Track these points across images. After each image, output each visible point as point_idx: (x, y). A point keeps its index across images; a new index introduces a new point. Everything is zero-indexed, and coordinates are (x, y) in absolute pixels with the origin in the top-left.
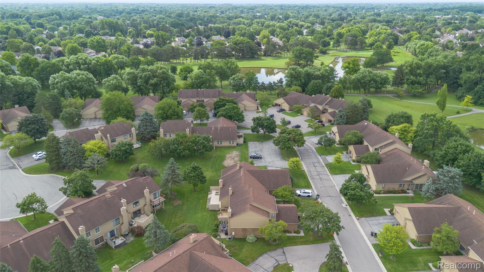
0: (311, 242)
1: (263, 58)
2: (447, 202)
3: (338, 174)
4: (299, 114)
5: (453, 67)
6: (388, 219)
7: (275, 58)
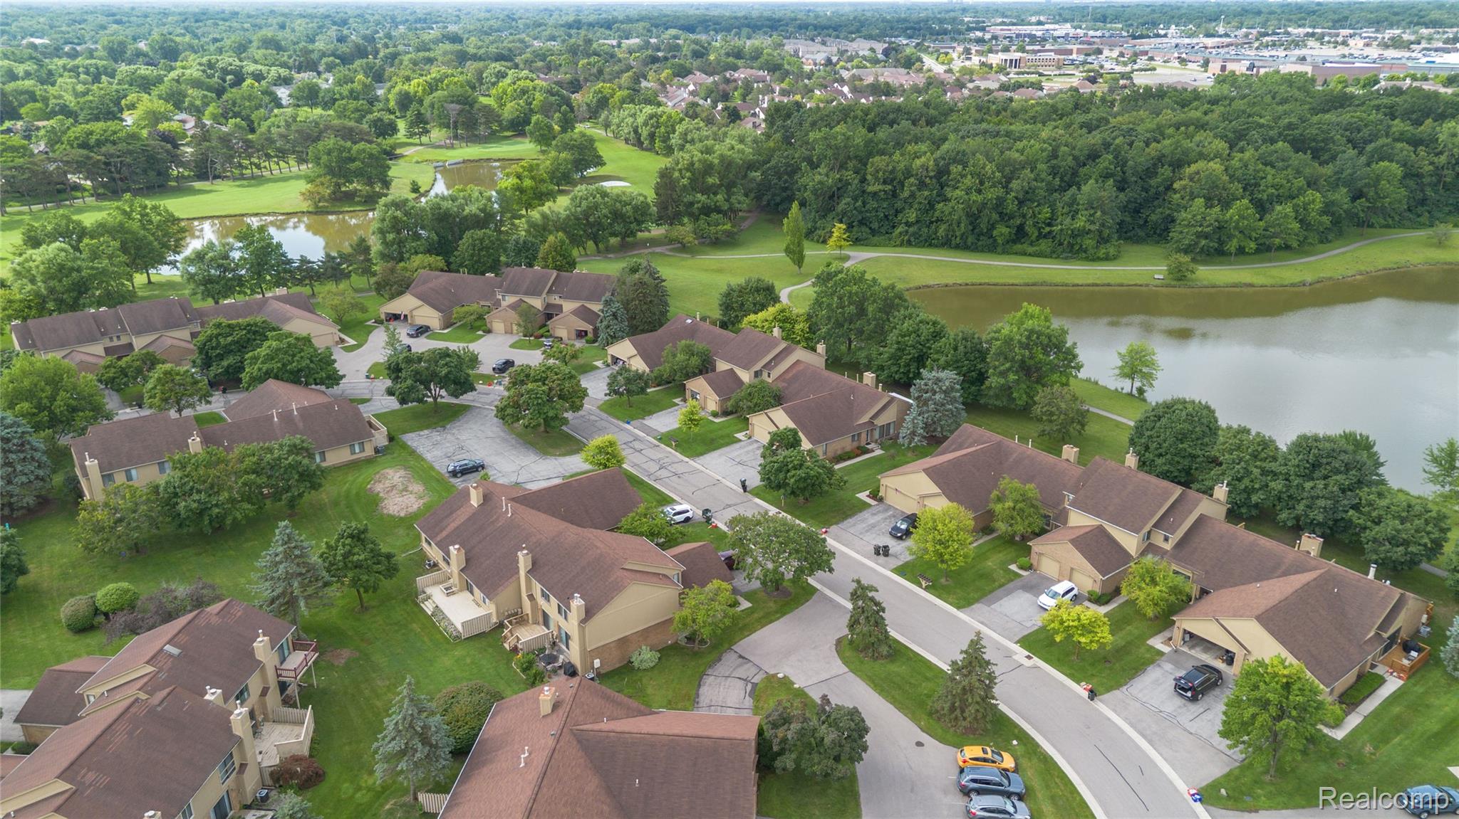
0: (776, 612)
1: (198, 185)
2: (970, 440)
3: (705, 453)
4: (480, 333)
5: (773, 162)
6: (879, 512)
7: (245, 182)
